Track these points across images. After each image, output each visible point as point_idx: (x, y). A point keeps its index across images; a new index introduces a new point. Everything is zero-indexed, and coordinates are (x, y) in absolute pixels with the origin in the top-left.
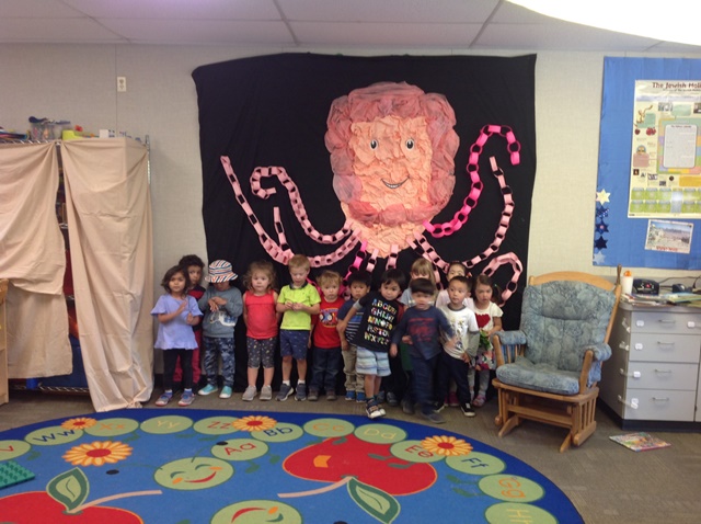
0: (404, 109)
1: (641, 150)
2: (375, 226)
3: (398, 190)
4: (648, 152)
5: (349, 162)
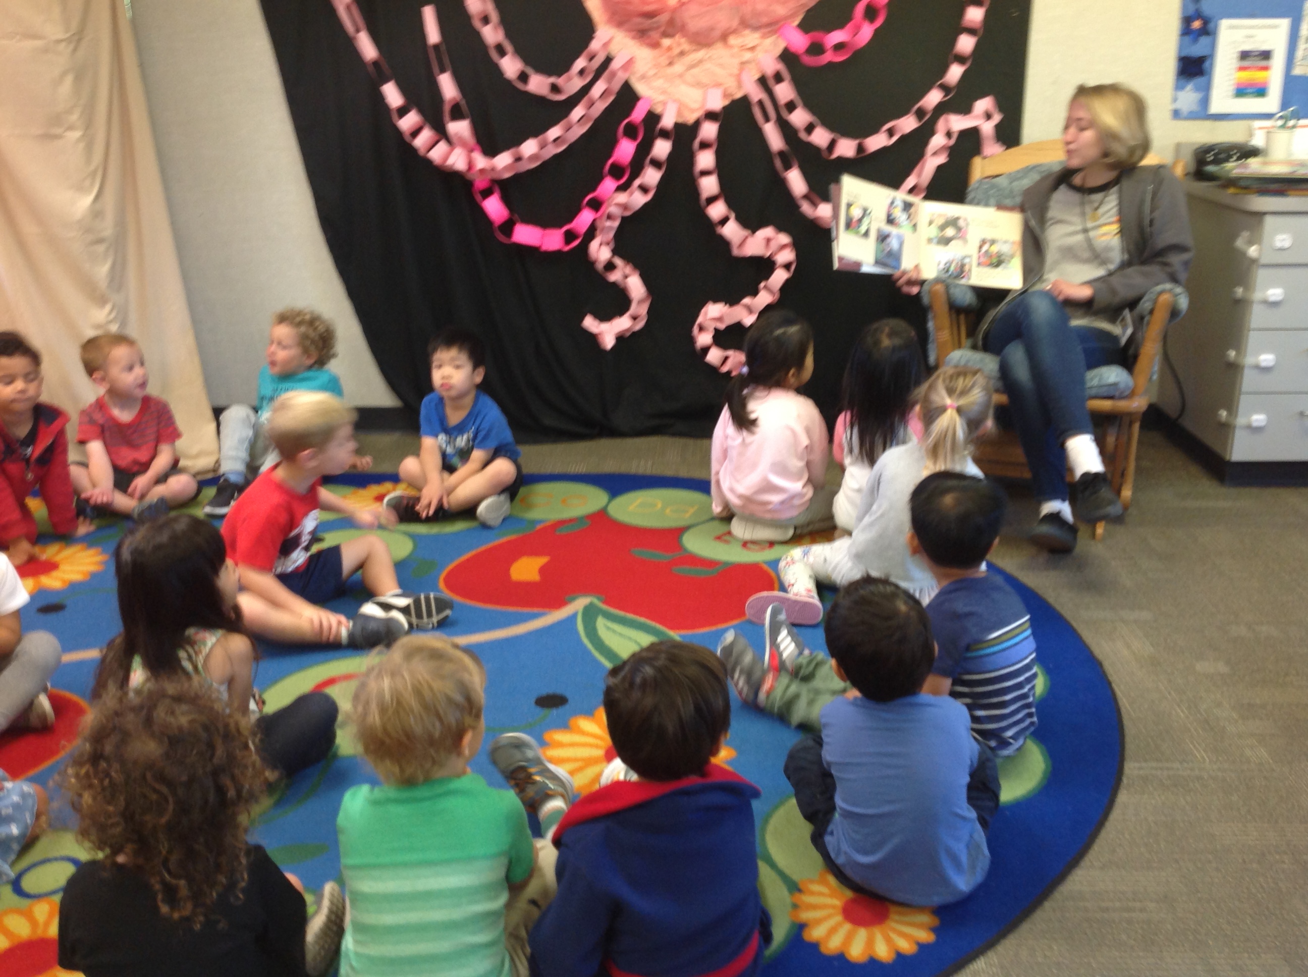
2: (666, 42)
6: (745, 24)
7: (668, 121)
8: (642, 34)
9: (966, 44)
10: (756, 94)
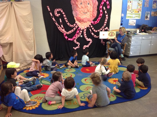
2: (82, 22)
3: (86, 14)
4: (130, 6)
5: (76, 8)
6: (88, 21)
9: (106, 22)
10: (89, 27)
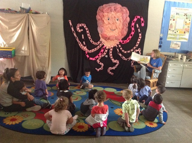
0: (117, 10)
1: (171, 24)
2: (108, 40)
3: (114, 31)
4: (173, 25)
5: (102, 23)
6: (116, 39)
7: (107, 48)
8: (105, 39)
9: (138, 43)
10: (117, 46)
